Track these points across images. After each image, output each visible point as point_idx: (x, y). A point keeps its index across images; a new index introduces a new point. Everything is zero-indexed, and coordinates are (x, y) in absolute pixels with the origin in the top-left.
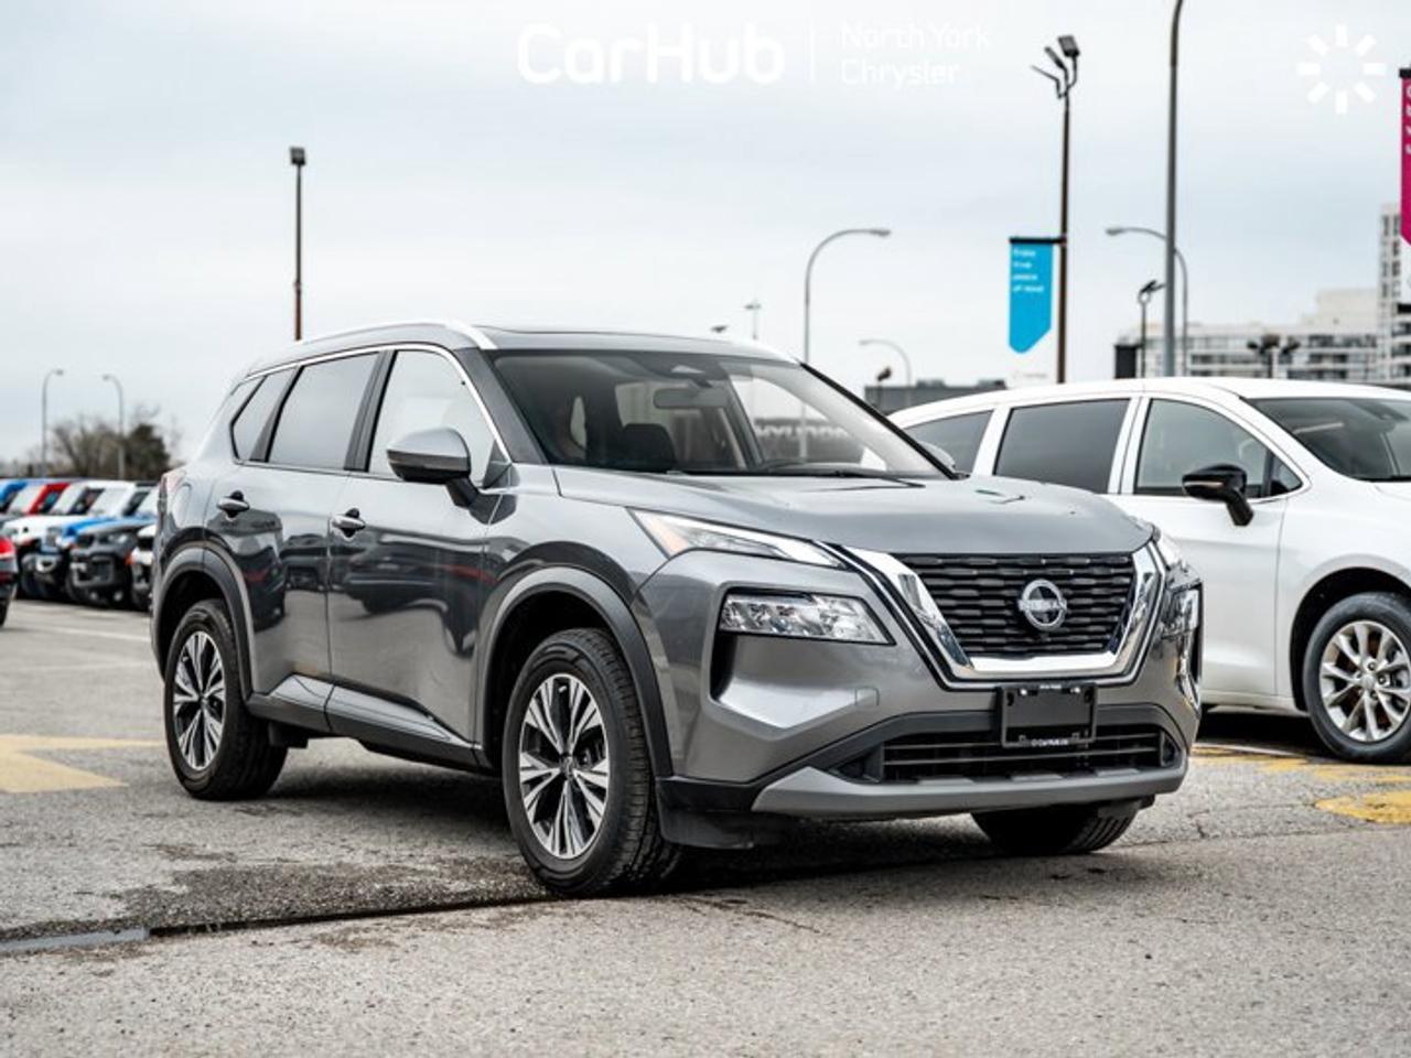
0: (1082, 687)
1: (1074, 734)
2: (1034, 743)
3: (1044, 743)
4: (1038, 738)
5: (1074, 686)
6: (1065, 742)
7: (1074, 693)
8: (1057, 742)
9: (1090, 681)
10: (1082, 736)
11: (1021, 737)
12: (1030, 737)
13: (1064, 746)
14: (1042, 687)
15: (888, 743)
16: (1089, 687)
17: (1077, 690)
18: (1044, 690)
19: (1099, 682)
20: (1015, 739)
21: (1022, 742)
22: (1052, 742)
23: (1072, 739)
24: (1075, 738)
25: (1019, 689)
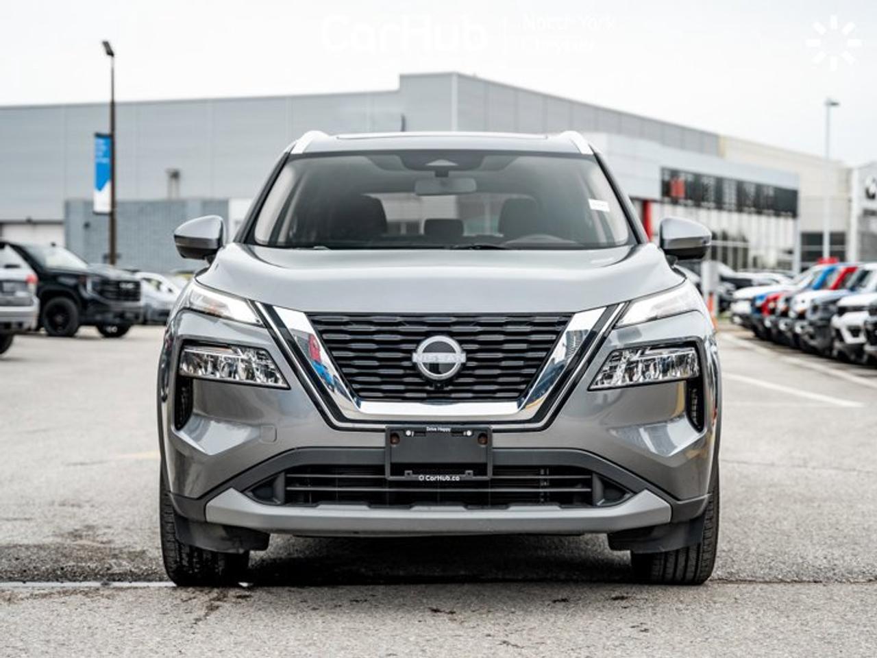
0: (473, 430)
1: (467, 472)
2: (421, 478)
3: (433, 478)
4: (425, 473)
5: (467, 430)
6: (457, 478)
7: (467, 436)
8: (447, 477)
9: (484, 426)
10: (476, 474)
11: (406, 472)
12: (417, 473)
13: (456, 482)
14: (429, 429)
15: (287, 471)
16: (483, 431)
17: (469, 433)
18: (432, 432)
19: (494, 427)
20: (402, 473)
21: (408, 476)
22: (440, 478)
23: (464, 476)
24: (469, 475)
25: (404, 430)
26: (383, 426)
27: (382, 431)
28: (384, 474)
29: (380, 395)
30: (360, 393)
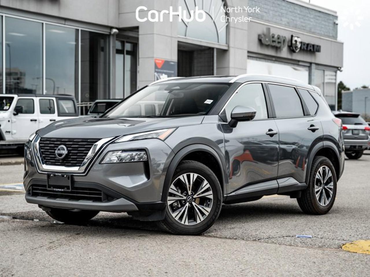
0: (67, 175)
1: (65, 188)
2: (55, 189)
3: (57, 190)
4: (55, 188)
5: (65, 175)
6: (63, 190)
7: (65, 177)
8: (60, 190)
9: (72, 174)
10: (67, 189)
11: (52, 187)
12: (54, 188)
15: (32, 186)
16: (71, 176)
18: (57, 175)
19: (74, 174)
20: (50, 188)
21: (51, 189)
23: (65, 190)
24: (66, 190)
25: (51, 174)
26: (46, 173)
27: (46, 174)
28: (46, 187)
29: (50, 163)
30: (46, 163)
